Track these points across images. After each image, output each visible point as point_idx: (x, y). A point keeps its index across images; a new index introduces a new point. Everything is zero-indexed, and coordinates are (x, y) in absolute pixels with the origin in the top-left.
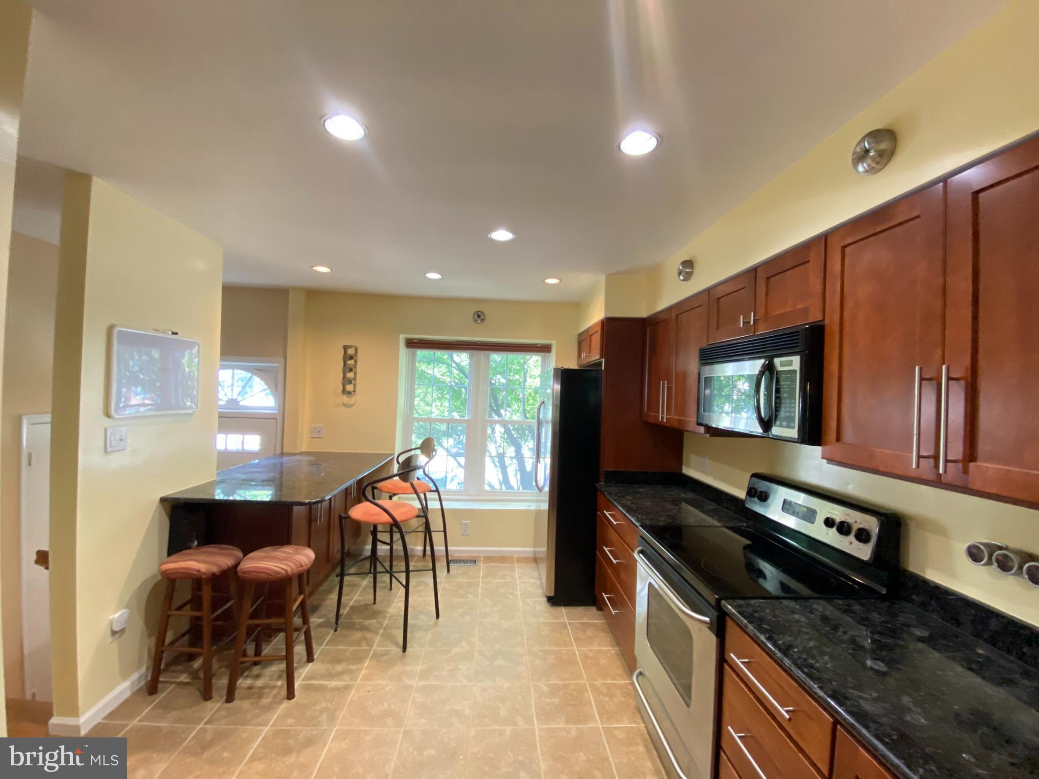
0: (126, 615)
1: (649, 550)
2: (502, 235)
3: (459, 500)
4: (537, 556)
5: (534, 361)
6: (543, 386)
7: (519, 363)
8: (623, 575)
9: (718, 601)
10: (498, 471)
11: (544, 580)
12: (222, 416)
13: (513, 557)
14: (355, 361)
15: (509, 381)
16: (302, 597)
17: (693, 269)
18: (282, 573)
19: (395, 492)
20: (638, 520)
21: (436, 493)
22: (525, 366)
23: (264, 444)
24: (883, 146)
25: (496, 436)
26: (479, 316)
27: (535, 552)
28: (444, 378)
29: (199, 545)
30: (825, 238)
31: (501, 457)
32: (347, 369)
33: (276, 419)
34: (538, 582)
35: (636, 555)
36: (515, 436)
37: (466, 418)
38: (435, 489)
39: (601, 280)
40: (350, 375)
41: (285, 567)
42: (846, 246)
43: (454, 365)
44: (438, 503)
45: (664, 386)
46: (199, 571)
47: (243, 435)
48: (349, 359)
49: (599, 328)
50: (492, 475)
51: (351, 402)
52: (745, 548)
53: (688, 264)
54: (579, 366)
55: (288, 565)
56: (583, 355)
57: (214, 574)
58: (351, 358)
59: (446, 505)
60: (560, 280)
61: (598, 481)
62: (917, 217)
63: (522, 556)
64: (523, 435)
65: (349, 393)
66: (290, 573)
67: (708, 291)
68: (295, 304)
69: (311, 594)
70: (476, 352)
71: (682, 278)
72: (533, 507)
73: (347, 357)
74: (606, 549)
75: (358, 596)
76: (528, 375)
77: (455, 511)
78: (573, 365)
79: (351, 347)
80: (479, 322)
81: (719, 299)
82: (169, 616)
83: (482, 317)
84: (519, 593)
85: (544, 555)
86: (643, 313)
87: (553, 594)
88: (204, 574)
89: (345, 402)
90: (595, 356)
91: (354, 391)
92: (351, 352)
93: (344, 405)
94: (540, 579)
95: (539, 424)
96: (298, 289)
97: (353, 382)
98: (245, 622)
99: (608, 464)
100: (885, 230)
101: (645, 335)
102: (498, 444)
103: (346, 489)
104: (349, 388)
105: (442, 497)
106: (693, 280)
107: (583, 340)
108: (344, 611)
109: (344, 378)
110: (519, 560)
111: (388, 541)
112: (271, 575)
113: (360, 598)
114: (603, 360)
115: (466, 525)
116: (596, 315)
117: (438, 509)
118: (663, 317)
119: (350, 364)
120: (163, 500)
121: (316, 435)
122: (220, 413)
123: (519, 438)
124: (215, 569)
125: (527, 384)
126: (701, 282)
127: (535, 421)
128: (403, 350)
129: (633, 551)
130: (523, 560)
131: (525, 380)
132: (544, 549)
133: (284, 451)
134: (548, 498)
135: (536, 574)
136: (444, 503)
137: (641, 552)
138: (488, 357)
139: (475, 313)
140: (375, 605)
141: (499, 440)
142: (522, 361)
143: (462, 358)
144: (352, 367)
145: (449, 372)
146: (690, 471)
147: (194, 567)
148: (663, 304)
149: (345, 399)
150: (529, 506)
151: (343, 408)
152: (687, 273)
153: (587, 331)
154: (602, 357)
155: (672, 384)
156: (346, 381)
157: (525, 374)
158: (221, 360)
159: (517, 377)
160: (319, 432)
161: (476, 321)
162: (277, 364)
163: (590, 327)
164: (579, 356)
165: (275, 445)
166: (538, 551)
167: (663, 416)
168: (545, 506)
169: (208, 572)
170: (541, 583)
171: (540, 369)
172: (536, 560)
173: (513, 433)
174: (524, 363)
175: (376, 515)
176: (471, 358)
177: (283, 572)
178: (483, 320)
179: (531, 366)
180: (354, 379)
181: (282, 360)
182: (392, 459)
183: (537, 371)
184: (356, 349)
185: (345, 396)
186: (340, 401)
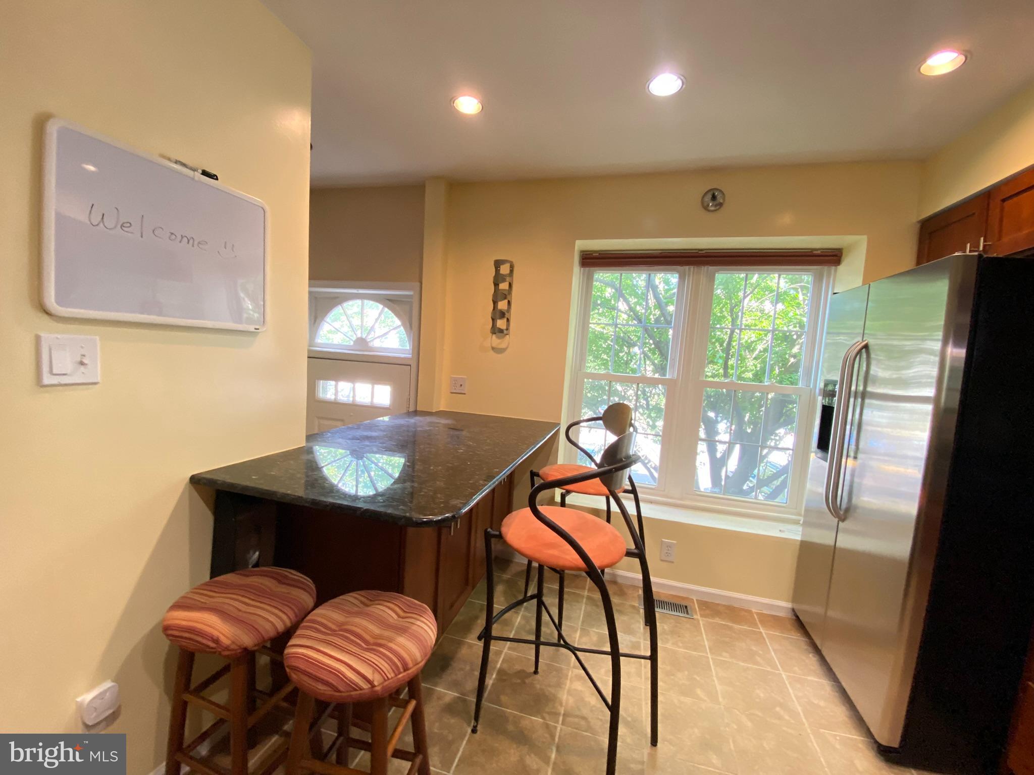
3: (651, 502)
13: (751, 612)
14: (510, 285)
16: (413, 704)
18: (361, 689)
21: (632, 496)
23: (395, 396)
26: (714, 198)
27: (793, 611)
32: (499, 295)
33: (410, 365)
37: (667, 377)
38: (630, 488)
40: (503, 305)
41: (368, 672)
47: (373, 384)
48: (502, 279)
51: (503, 346)
55: (376, 669)
59: (646, 511)
63: (768, 613)
65: (501, 331)
66: (378, 688)
68: (434, 201)
70: (693, 269)
77: (654, 522)
79: (506, 262)
83: (719, 200)
89: (494, 345)
91: (507, 329)
92: (505, 269)
93: (494, 349)
96: (437, 178)
97: (506, 315)
104: (501, 324)
109: (494, 309)
112: (339, 691)
115: (669, 546)
119: (503, 289)
120: (195, 481)
121: (458, 389)
128: (577, 270)
130: (772, 621)
133: (418, 409)
138: (712, 279)
140: (538, 677)
144: (505, 293)
149: (495, 340)
151: (492, 352)
156: (497, 315)
160: (461, 385)
161: (706, 208)
162: (410, 292)
163: (1000, 182)
165: (408, 401)
169: (233, 647)
175: (552, 546)
176: (682, 278)
177: (365, 686)
178: (721, 205)
181: (417, 284)
184: (512, 267)
185: (494, 336)
186: (488, 344)
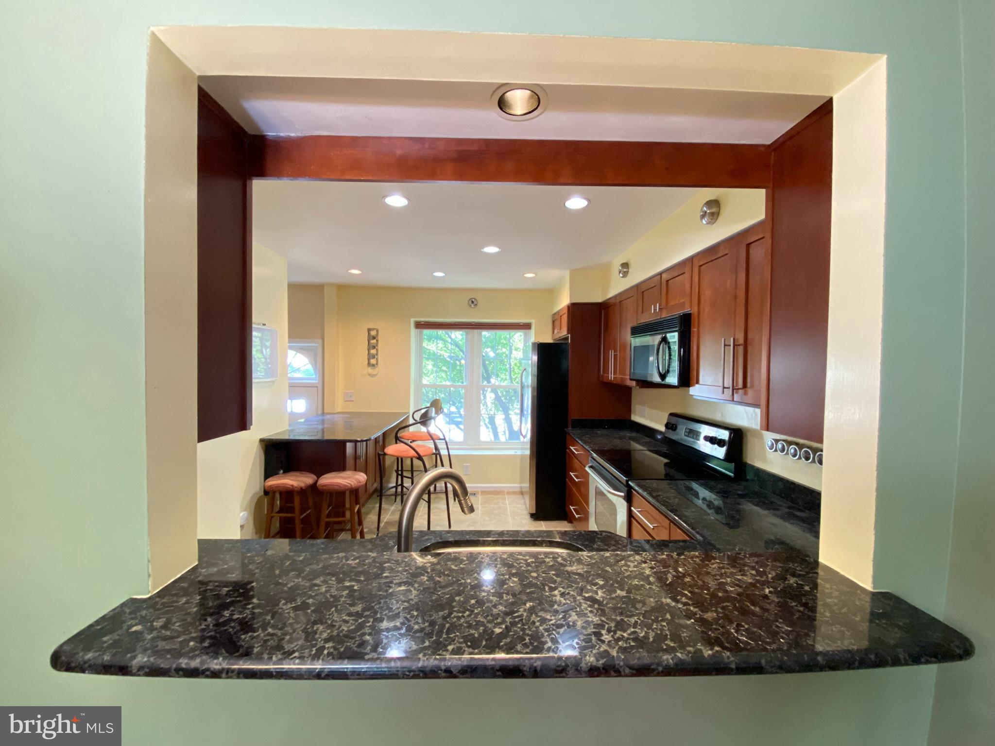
0: (246, 514)
1: (595, 464)
2: (491, 250)
3: (460, 449)
4: (523, 490)
5: (518, 337)
6: (525, 358)
7: (505, 338)
8: (583, 490)
9: (627, 481)
10: (489, 431)
11: (528, 506)
12: (291, 386)
13: (504, 492)
14: (377, 341)
15: (497, 354)
16: (358, 506)
17: (628, 268)
19: (414, 439)
20: (590, 447)
21: (444, 441)
22: (511, 341)
23: (310, 406)
24: (713, 210)
25: (487, 401)
26: (473, 302)
27: (521, 488)
28: (442, 352)
29: (284, 473)
30: (691, 259)
31: (492, 419)
32: (371, 347)
33: (317, 387)
34: (524, 506)
35: (587, 469)
36: (504, 401)
37: (464, 384)
39: (567, 274)
40: (373, 351)
41: (350, 482)
42: (701, 266)
43: (449, 340)
44: (446, 451)
45: (612, 353)
46: (292, 486)
47: (298, 400)
48: (372, 338)
49: (566, 311)
50: (486, 435)
51: (375, 373)
52: (666, 465)
53: (625, 265)
54: (554, 340)
55: (352, 481)
56: (556, 331)
57: (301, 488)
58: (374, 338)
60: (536, 274)
61: (567, 427)
62: (727, 254)
63: (511, 490)
64: (511, 401)
65: (373, 365)
66: (353, 486)
67: (637, 286)
69: (364, 505)
70: (470, 331)
71: (621, 275)
72: (519, 453)
73: (371, 338)
74: (572, 474)
75: (390, 515)
76: (513, 348)
77: (458, 457)
78: (548, 339)
79: (373, 329)
80: (473, 306)
81: (643, 292)
82: (272, 517)
83: (475, 303)
84: (509, 513)
85: (528, 490)
86: (599, 299)
87: (534, 512)
88: (296, 487)
89: (369, 373)
90: (564, 332)
91: (377, 364)
92: (373, 333)
93: (369, 375)
94: (525, 504)
95: (522, 387)
96: (331, 285)
97: (376, 357)
98: (324, 519)
99: (574, 413)
100: (716, 259)
101: (601, 315)
102: (489, 408)
103: (376, 438)
104: (373, 361)
105: (449, 447)
106: (630, 276)
107: (555, 320)
108: (382, 525)
109: (368, 354)
110: (509, 493)
111: (410, 476)
112: (341, 487)
113: (392, 517)
114: (569, 335)
115: (466, 467)
116: (564, 301)
117: (446, 455)
118: (611, 301)
119: (373, 343)
120: (261, 441)
121: (348, 399)
122: (289, 383)
123: (508, 403)
124: (303, 485)
125: (513, 356)
126: (637, 277)
127: (519, 385)
128: (413, 331)
129: (585, 467)
130: (512, 493)
131: (511, 353)
132: (528, 485)
133: (326, 411)
134: (529, 447)
135: (522, 501)
136: (450, 451)
137: (591, 467)
138: (480, 335)
139: (469, 301)
141: (489, 404)
142: (508, 336)
143: (458, 335)
144: (375, 345)
145: (445, 347)
146: (636, 418)
147: (289, 483)
148: (611, 293)
149: (370, 370)
150: (516, 452)
151: (368, 376)
152: (625, 272)
153: (558, 312)
154: (568, 333)
155: (617, 352)
156: (371, 356)
157: (511, 347)
158: (289, 342)
159: (504, 350)
160: (351, 396)
161: (471, 306)
162: (316, 344)
163: (560, 310)
164: (553, 332)
165: (317, 408)
166: (523, 487)
167: (611, 377)
168: (528, 452)
169: (298, 487)
170: (526, 507)
171: (522, 342)
172: (522, 493)
173: (503, 398)
174: (510, 338)
175: (406, 451)
177: (349, 485)
178: (476, 305)
179: (516, 340)
180: (377, 355)
181: (320, 341)
182: (408, 416)
183: (521, 345)
184: (377, 331)
185: (369, 368)
186: (365, 372)
